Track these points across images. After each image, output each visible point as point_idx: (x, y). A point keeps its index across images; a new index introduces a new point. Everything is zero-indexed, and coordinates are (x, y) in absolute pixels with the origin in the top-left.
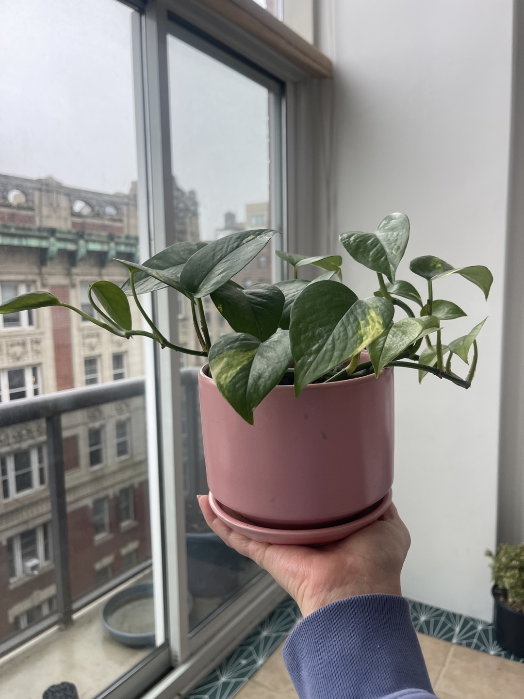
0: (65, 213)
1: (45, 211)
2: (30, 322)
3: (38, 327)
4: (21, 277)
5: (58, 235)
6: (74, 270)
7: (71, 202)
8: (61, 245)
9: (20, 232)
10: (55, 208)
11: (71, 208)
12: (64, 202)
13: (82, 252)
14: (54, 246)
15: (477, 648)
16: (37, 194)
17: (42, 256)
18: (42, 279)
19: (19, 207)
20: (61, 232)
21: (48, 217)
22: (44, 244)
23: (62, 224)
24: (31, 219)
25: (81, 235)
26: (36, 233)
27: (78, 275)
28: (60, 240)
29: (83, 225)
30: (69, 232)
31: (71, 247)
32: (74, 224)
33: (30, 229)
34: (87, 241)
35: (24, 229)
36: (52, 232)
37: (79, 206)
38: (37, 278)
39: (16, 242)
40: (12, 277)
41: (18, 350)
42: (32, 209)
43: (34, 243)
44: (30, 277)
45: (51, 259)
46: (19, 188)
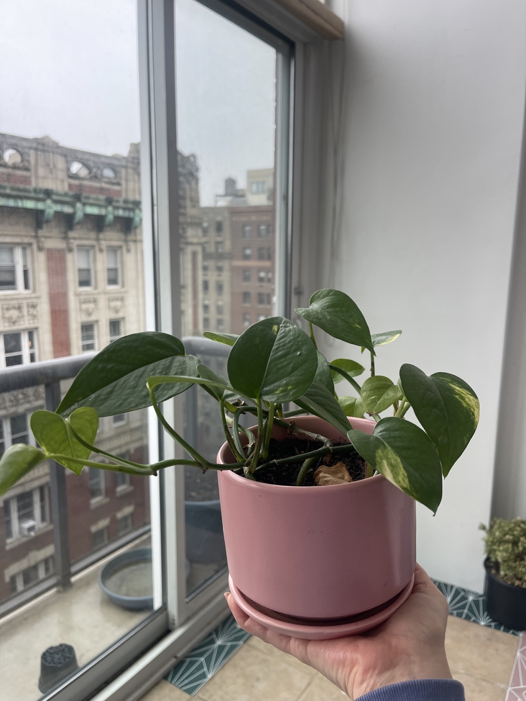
0: (61, 175)
1: (41, 172)
2: (26, 286)
3: (34, 291)
4: (18, 240)
5: (55, 197)
6: (72, 234)
7: (68, 163)
8: (58, 208)
9: (14, 193)
10: (51, 168)
11: (68, 169)
12: (61, 163)
13: (79, 215)
14: (51, 208)
15: (468, 618)
16: (32, 153)
17: (37, 219)
18: (38, 242)
19: (15, 167)
20: (57, 194)
21: (45, 178)
22: (40, 206)
23: (59, 185)
24: (27, 180)
25: (78, 198)
26: (32, 195)
27: (74, 238)
28: (56, 202)
29: (80, 187)
30: (66, 195)
31: (67, 209)
32: (70, 186)
33: (25, 190)
34: (84, 204)
35: (19, 190)
36: (48, 193)
37: (76, 167)
38: (33, 241)
39: (11, 203)
40: (8, 240)
41: (14, 313)
42: (27, 169)
43: (30, 204)
44: (26, 240)
45: (47, 221)
46: (14, 147)
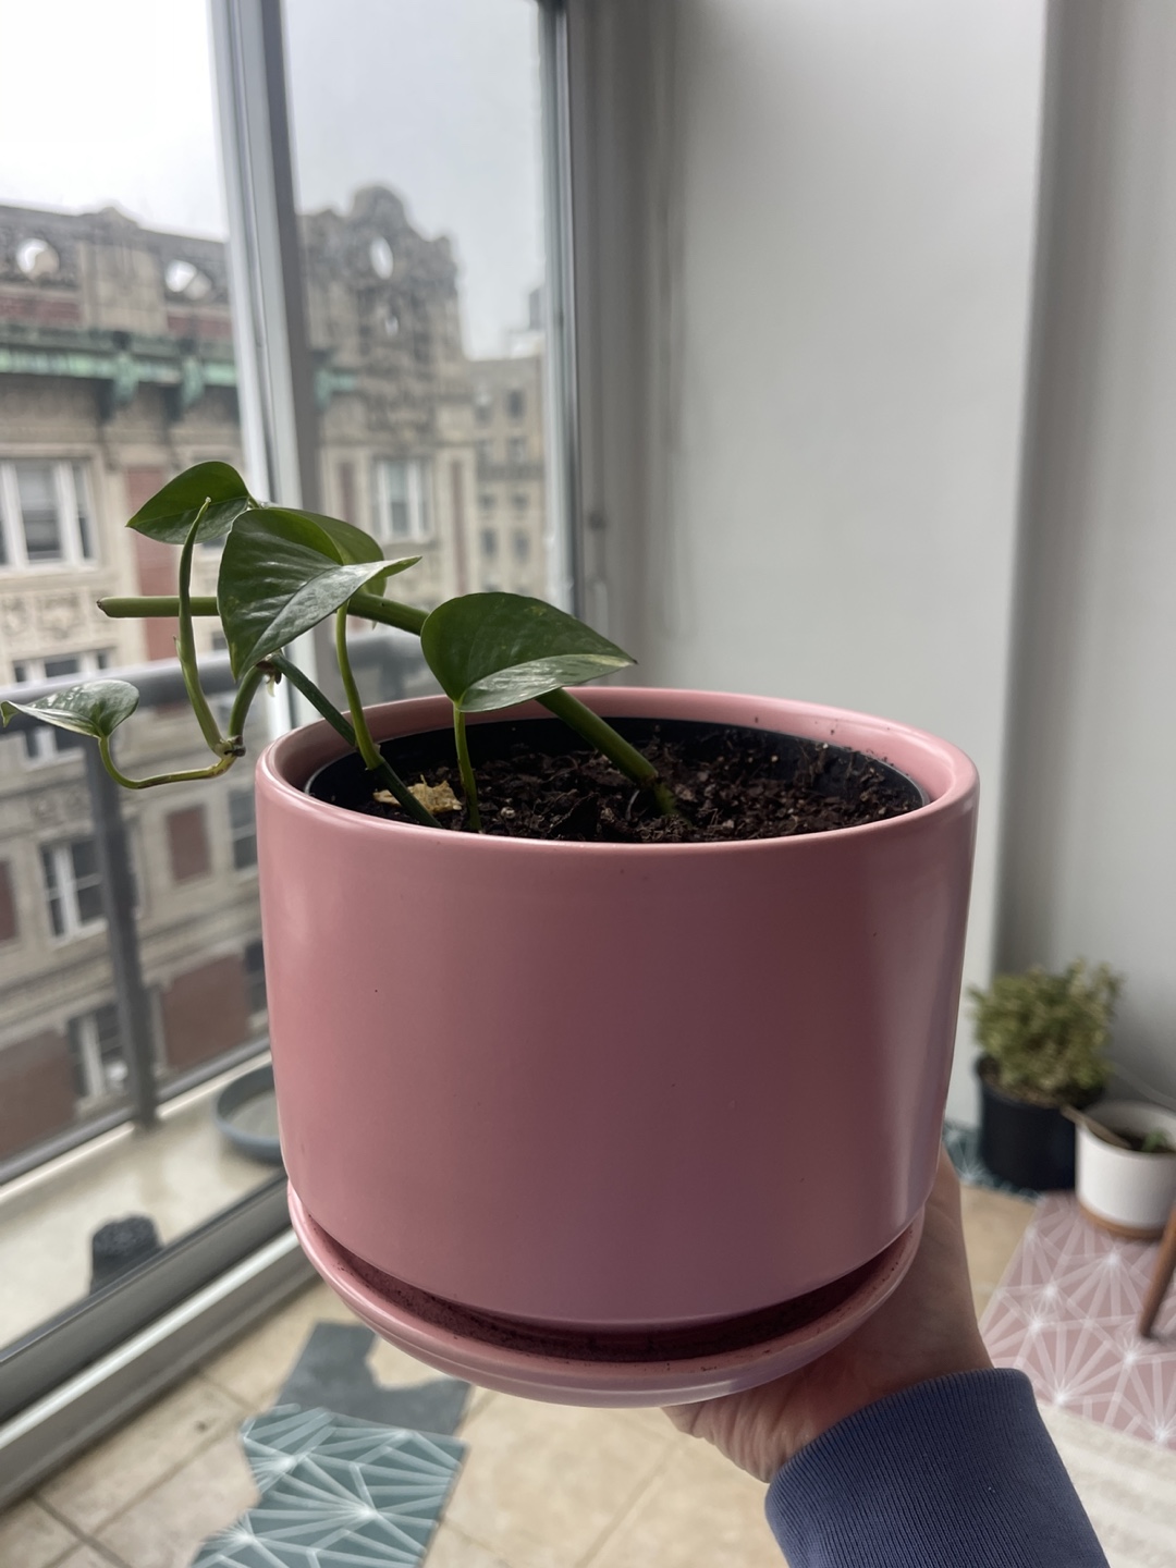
0: (148, 294)
1: (104, 289)
2: (86, 552)
3: (104, 561)
4: (57, 448)
5: (137, 348)
6: (180, 431)
7: (162, 268)
8: (142, 372)
9: (49, 341)
10: (124, 280)
11: (162, 282)
12: (144, 266)
13: (193, 387)
14: (127, 372)
16: (82, 249)
17: (100, 398)
18: (107, 455)
19: (45, 281)
20: (142, 339)
21: (111, 303)
22: (104, 368)
23: (145, 321)
24: (71, 310)
25: (187, 346)
26: (86, 343)
27: (187, 442)
28: (141, 358)
29: (192, 321)
30: (161, 340)
31: (166, 375)
32: (172, 321)
33: (71, 334)
34: (204, 362)
35: (56, 333)
36: (122, 339)
37: (181, 276)
38: (93, 449)
39: (40, 364)
40: (39, 449)
41: (62, 615)
42: (70, 285)
43: (81, 366)
44: (79, 448)
45: (124, 404)
46: (41, 234)
